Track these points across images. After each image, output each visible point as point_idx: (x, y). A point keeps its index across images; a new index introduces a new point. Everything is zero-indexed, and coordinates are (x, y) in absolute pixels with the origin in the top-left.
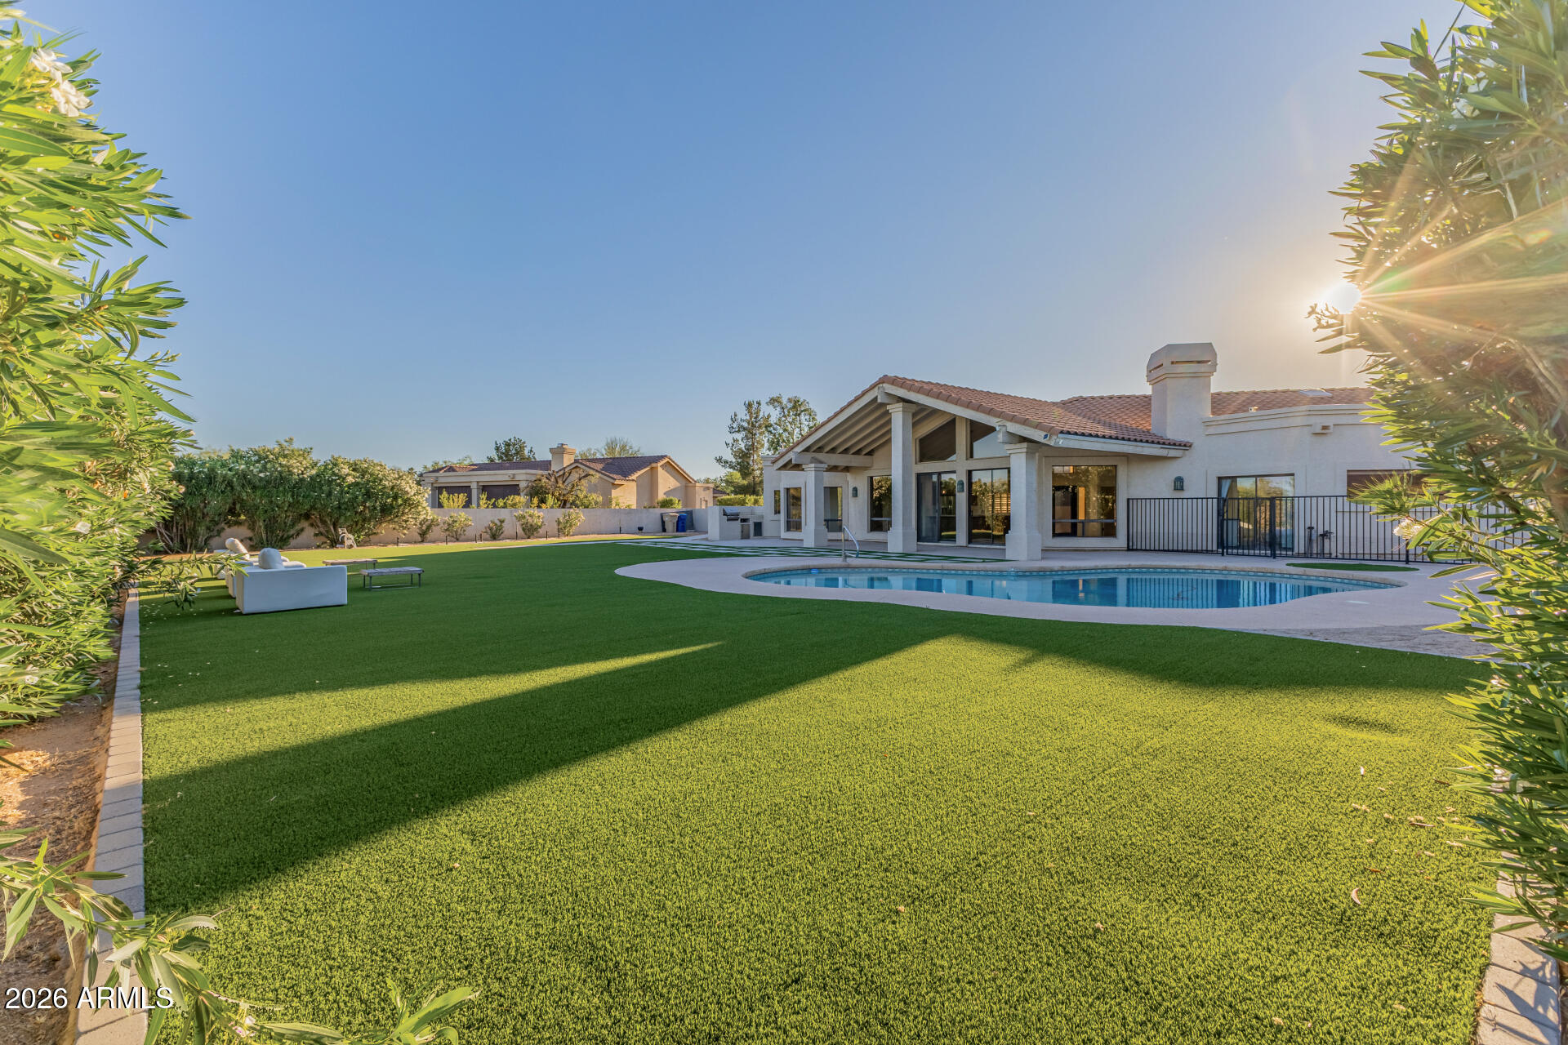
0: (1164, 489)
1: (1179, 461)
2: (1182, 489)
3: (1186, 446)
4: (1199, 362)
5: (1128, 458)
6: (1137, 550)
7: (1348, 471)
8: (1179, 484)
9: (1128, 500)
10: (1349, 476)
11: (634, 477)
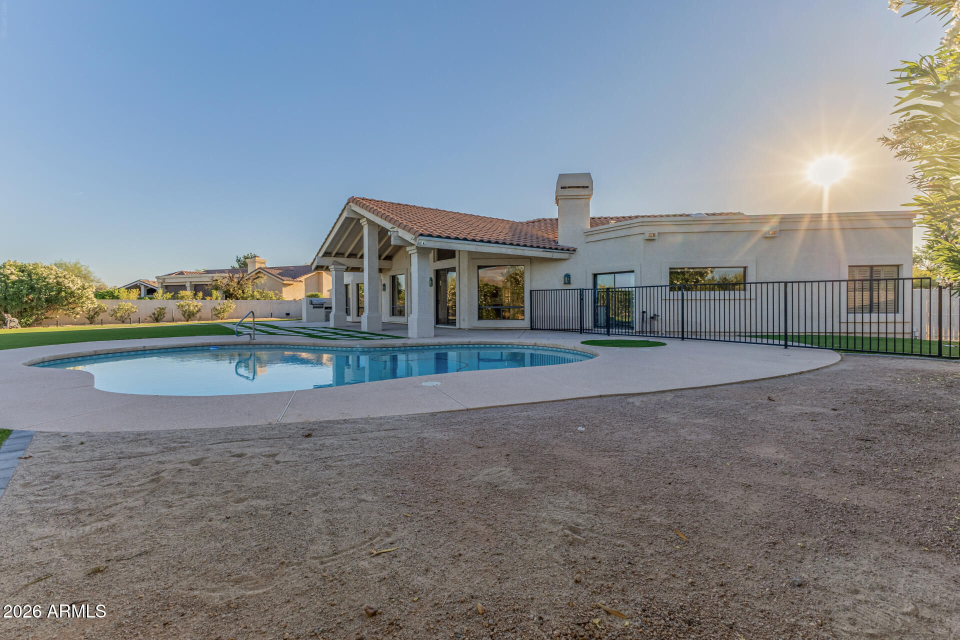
0: (558, 284)
1: (567, 262)
2: (569, 283)
3: (572, 251)
4: (583, 187)
5: (531, 260)
6: (538, 329)
7: (670, 268)
8: (568, 279)
9: (531, 291)
10: (671, 273)
11: (303, 278)
